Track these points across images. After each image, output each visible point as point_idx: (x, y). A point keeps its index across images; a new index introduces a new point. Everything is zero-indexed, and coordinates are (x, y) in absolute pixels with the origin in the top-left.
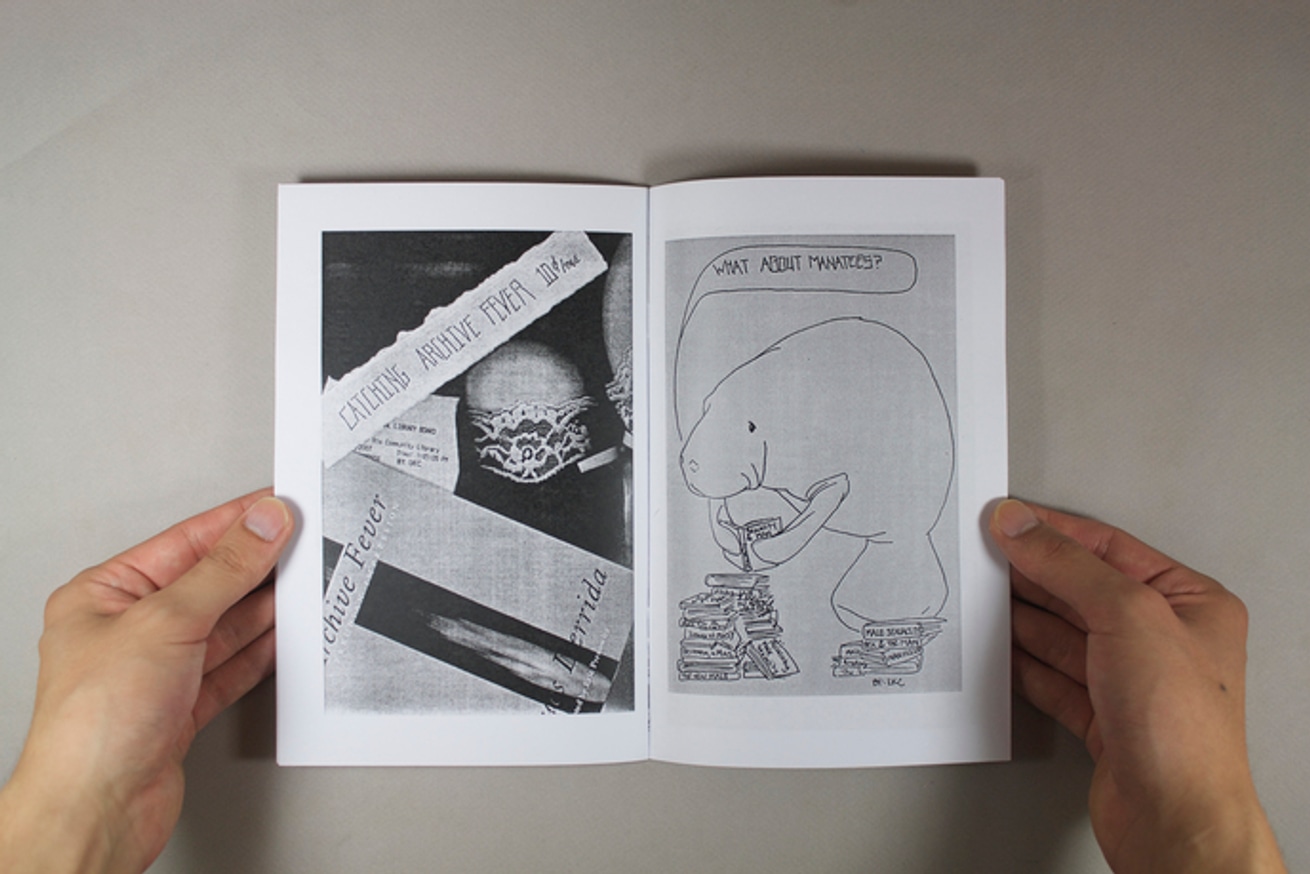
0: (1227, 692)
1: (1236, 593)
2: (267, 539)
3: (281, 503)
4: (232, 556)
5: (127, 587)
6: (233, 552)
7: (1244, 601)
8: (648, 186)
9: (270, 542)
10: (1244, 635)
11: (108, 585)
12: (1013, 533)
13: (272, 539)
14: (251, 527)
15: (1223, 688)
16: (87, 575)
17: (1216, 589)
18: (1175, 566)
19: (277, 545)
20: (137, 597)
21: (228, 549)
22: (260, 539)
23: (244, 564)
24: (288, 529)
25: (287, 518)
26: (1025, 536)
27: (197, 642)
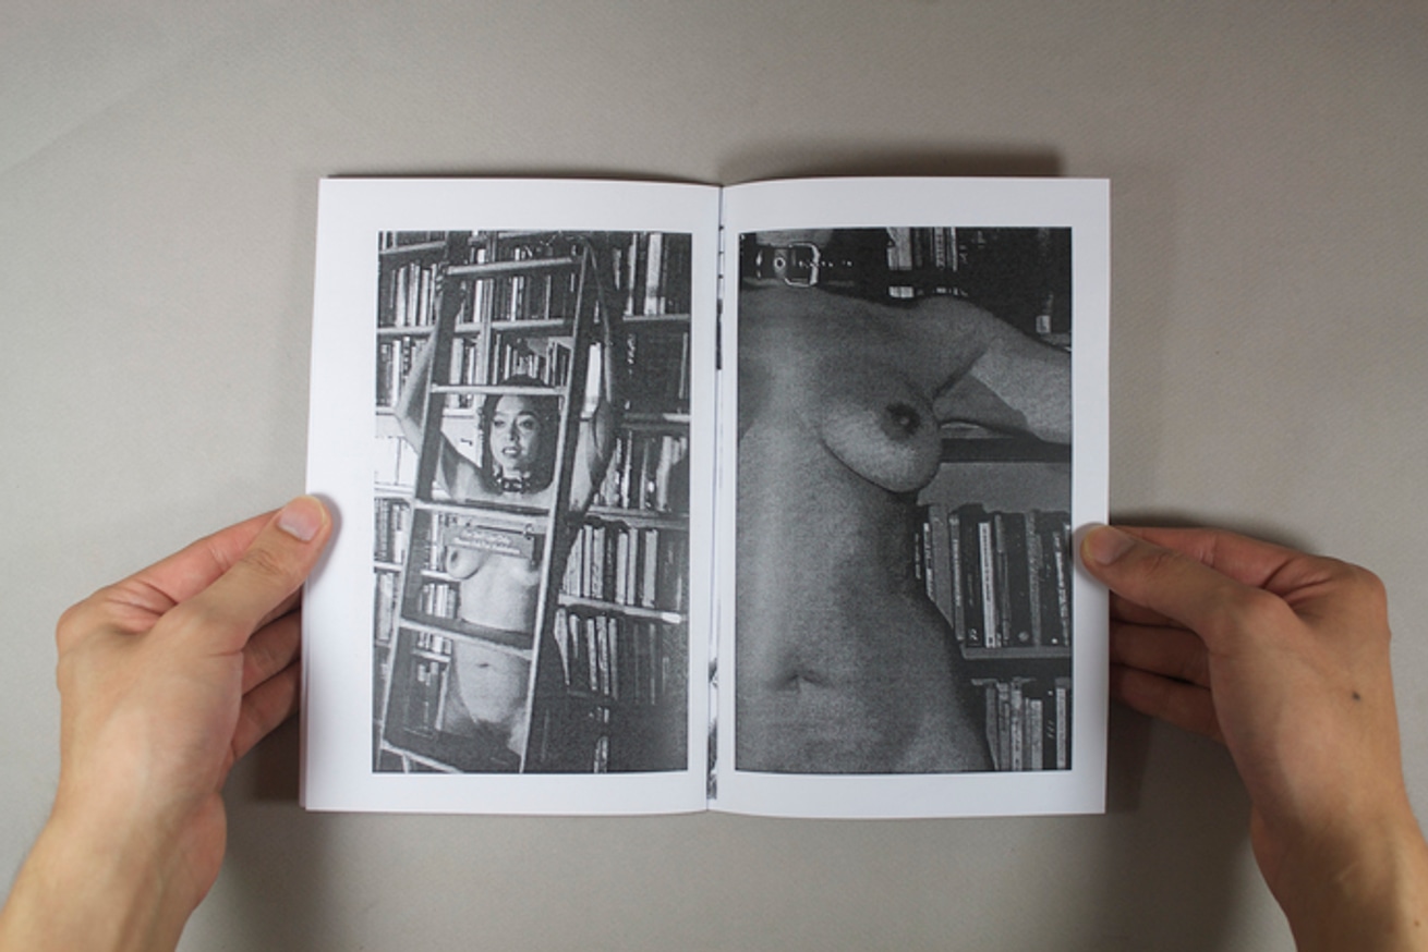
0: (1363, 703)
2: (304, 538)
3: (317, 500)
4: (267, 558)
5: (148, 605)
6: (267, 553)
8: (721, 186)
9: (307, 543)
11: (129, 604)
12: (1106, 559)
13: (308, 539)
14: (286, 528)
15: (1356, 696)
16: (104, 594)
18: (1292, 557)
19: (316, 545)
20: (160, 614)
21: (263, 551)
22: (297, 540)
23: (281, 566)
24: (326, 527)
25: (324, 514)
27: (234, 653)
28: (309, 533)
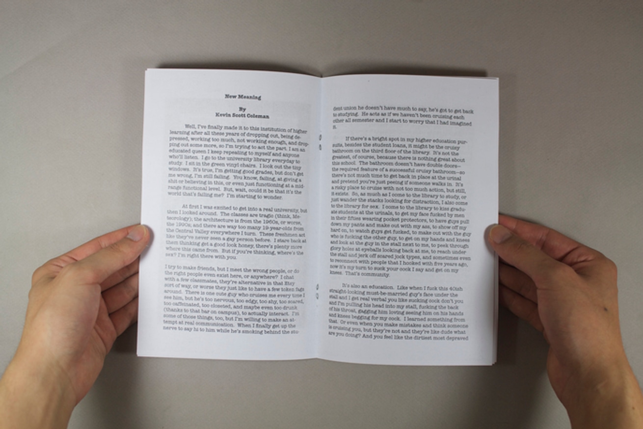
0: (609, 312)
1: (610, 258)
3: (143, 226)
7: (615, 262)
10: (616, 280)
12: (498, 241)
13: (137, 241)
15: (606, 309)
16: (51, 262)
17: (600, 257)
18: (579, 246)
25: (146, 234)
26: (504, 242)
28: (137, 238)
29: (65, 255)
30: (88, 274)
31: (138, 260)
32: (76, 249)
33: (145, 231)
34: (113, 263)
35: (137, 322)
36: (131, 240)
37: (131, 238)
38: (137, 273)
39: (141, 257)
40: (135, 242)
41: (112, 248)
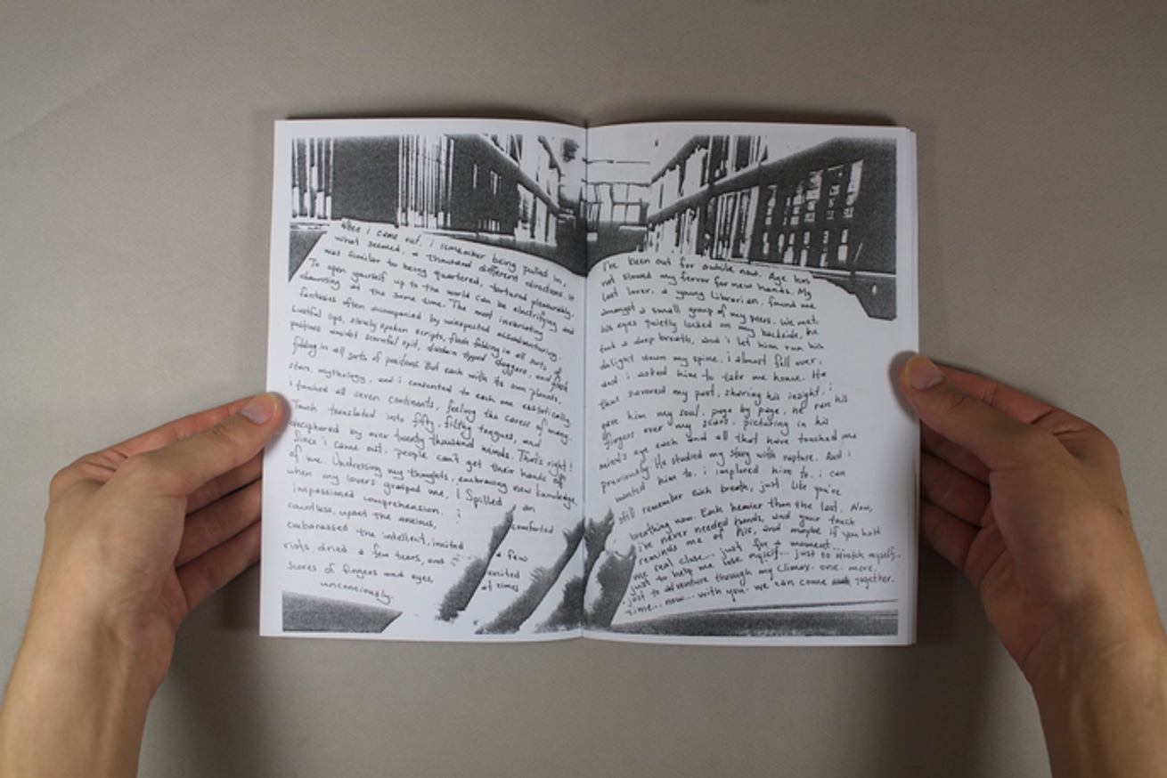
2: (256, 422)
3: (272, 398)
13: (263, 423)
14: (246, 414)
16: (85, 460)
18: (1053, 410)
19: (266, 429)
22: (253, 422)
24: (277, 416)
26: (931, 389)
27: (180, 496)
28: (262, 418)
29: (112, 449)
30: (171, 479)
31: (260, 456)
32: (133, 439)
33: (276, 406)
34: (215, 459)
35: (259, 562)
36: (250, 421)
37: (249, 415)
38: (259, 478)
39: (266, 450)
40: (258, 425)
41: (215, 433)
